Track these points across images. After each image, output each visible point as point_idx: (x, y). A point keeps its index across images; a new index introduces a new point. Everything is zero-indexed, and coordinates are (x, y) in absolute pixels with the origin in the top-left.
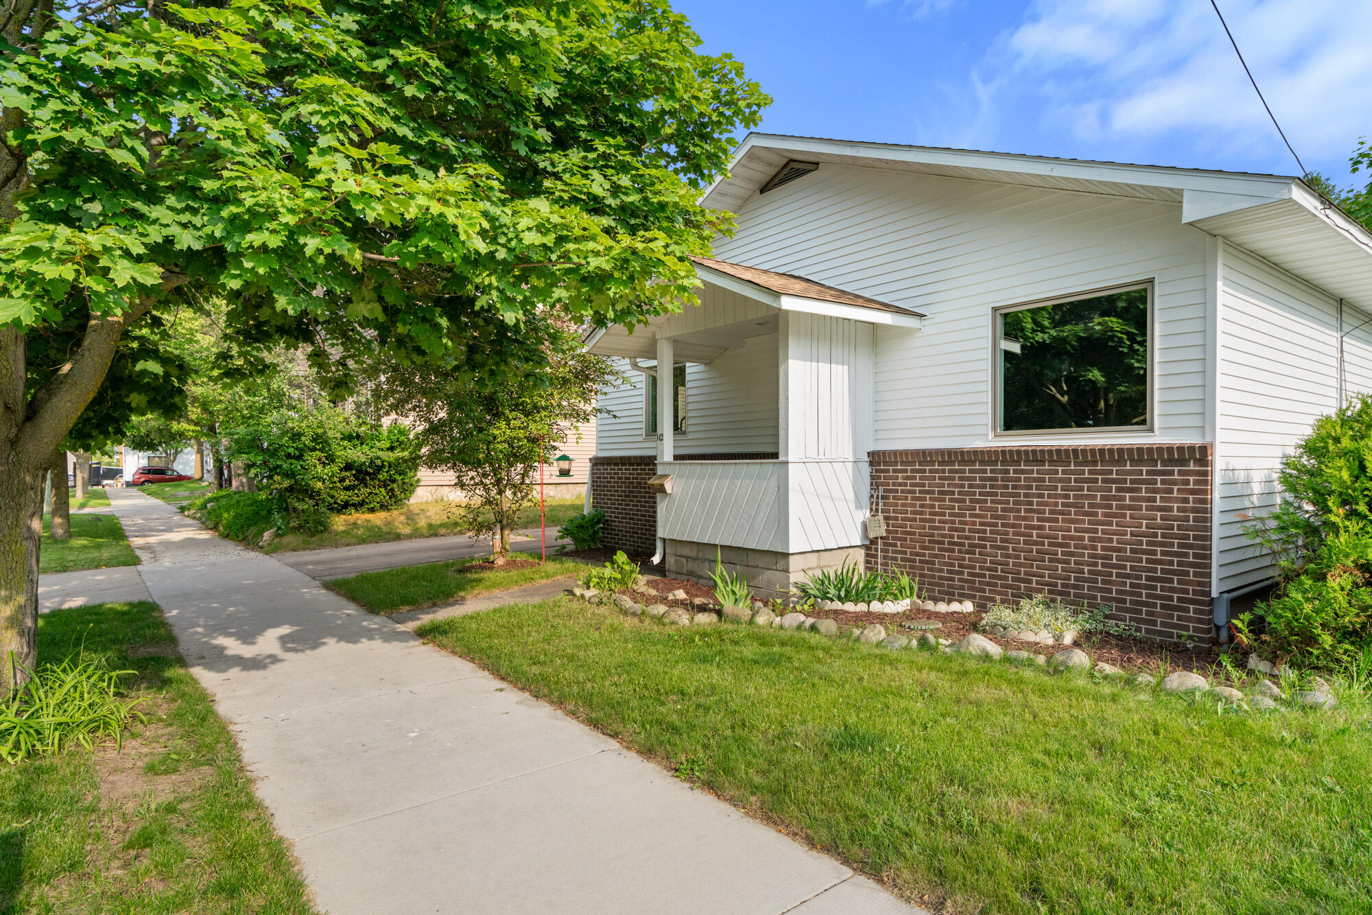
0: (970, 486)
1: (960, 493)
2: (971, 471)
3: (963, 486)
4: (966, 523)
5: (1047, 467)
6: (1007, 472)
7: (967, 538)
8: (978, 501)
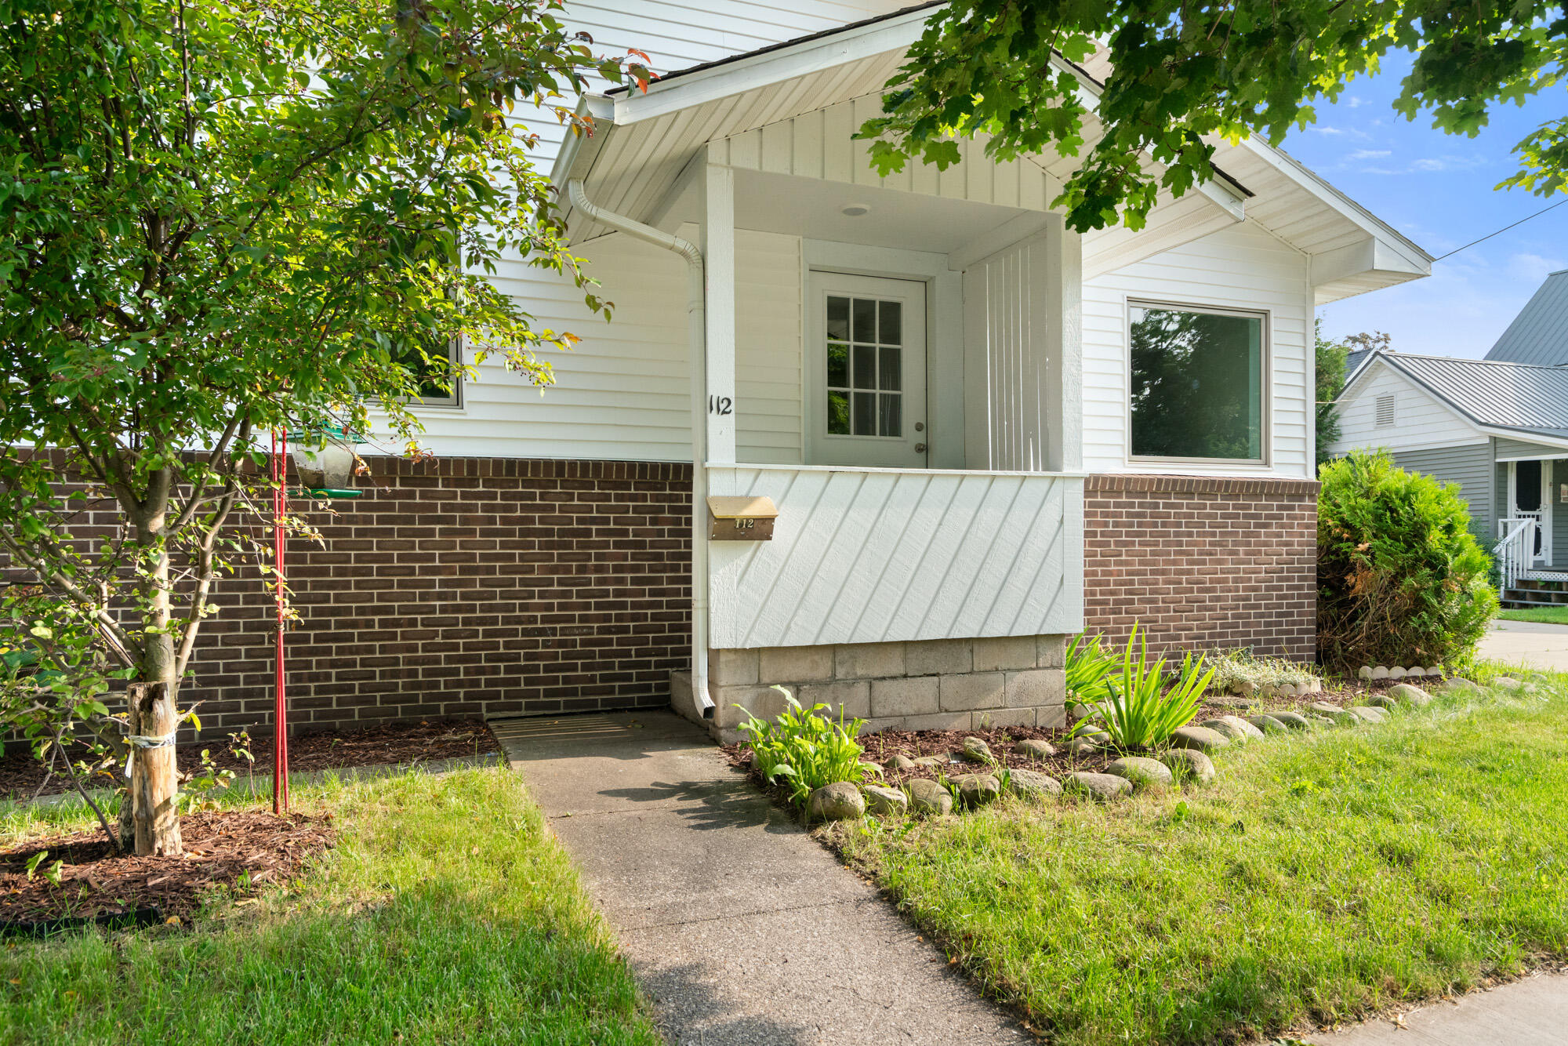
0: (1116, 524)
1: (1103, 534)
2: (1117, 505)
3: (1106, 524)
4: (1110, 573)
5: (1196, 501)
6: (1157, 506)
7: (1112, 593)
8: (1125, 544)
